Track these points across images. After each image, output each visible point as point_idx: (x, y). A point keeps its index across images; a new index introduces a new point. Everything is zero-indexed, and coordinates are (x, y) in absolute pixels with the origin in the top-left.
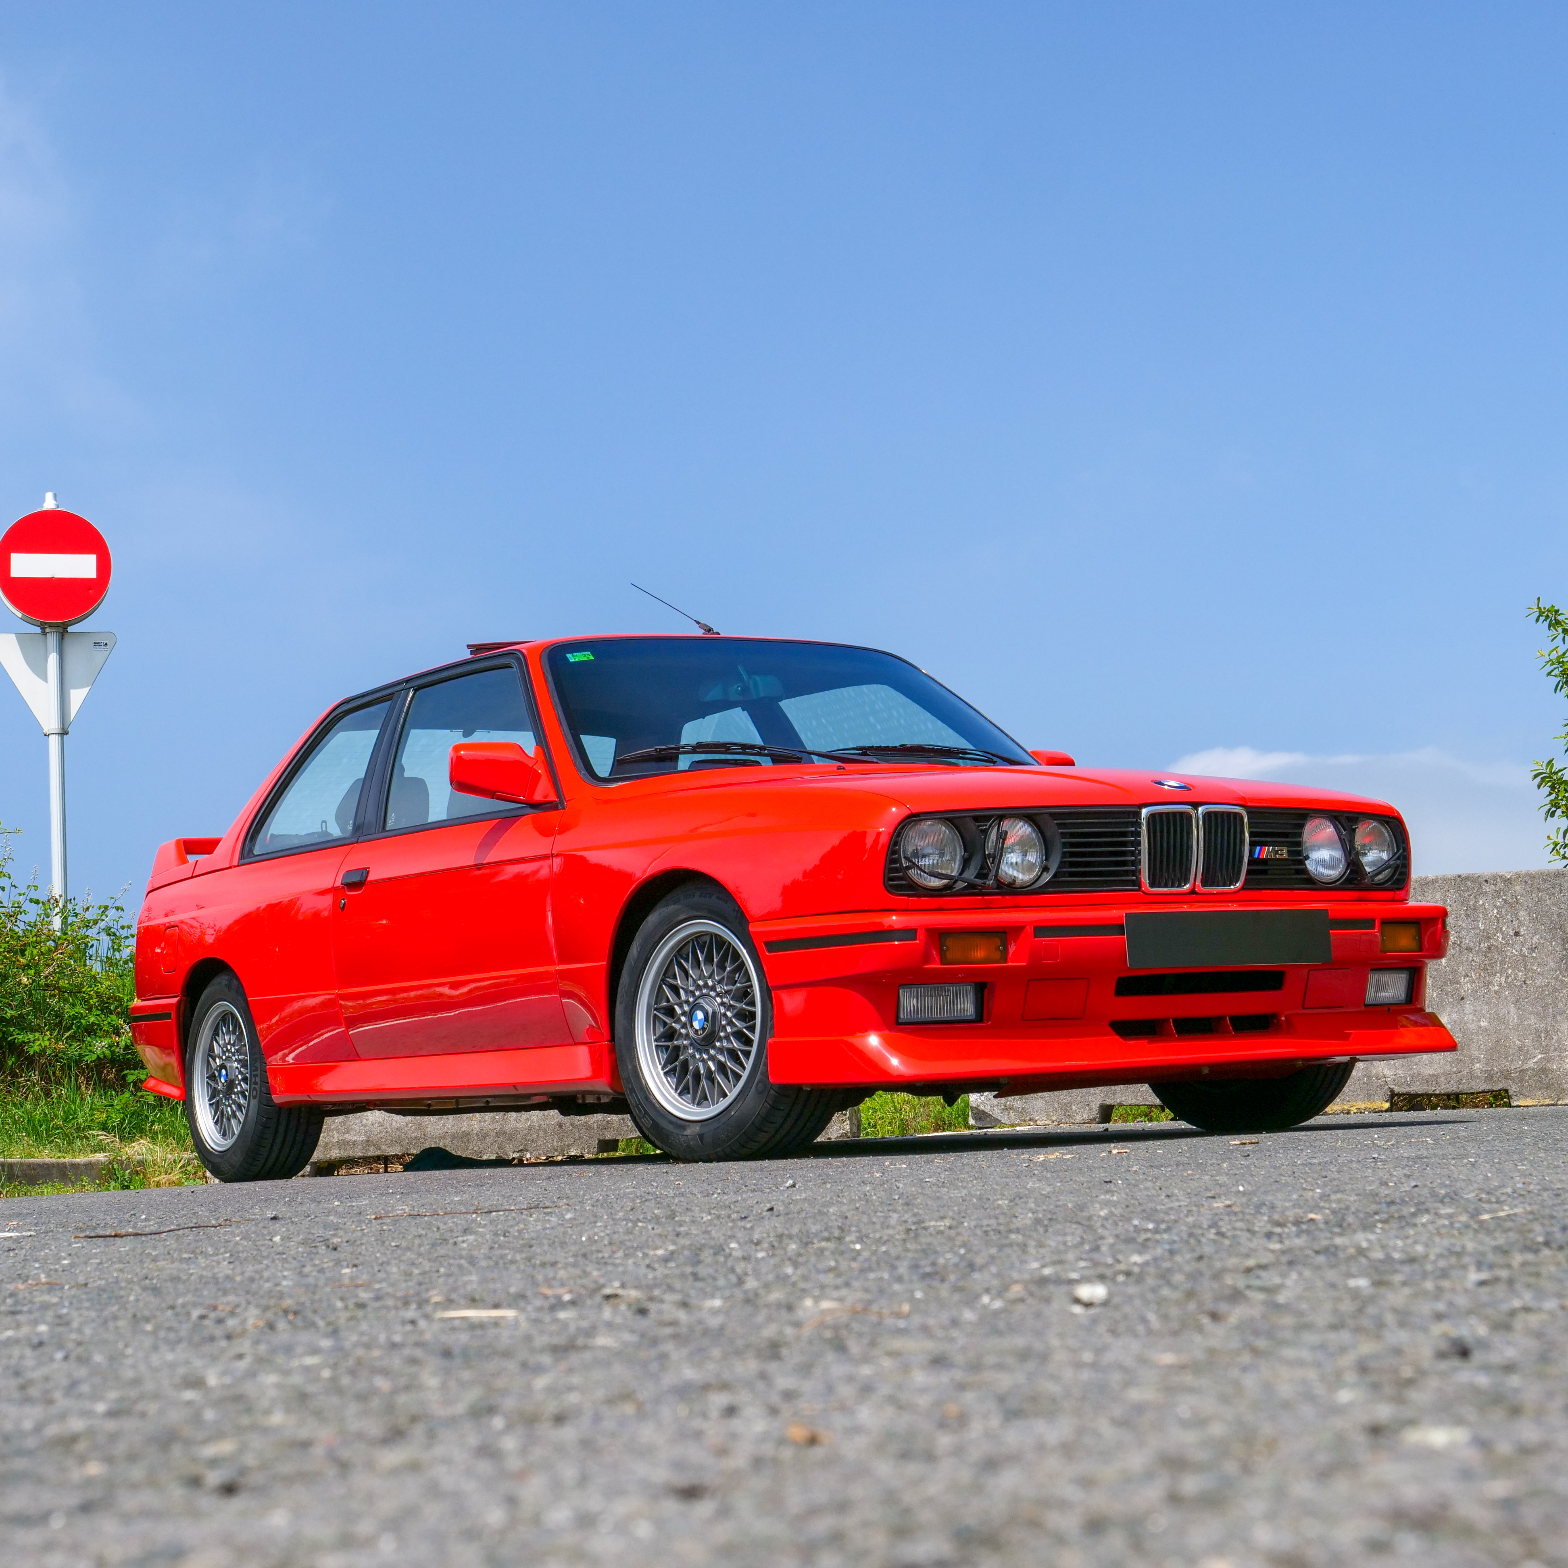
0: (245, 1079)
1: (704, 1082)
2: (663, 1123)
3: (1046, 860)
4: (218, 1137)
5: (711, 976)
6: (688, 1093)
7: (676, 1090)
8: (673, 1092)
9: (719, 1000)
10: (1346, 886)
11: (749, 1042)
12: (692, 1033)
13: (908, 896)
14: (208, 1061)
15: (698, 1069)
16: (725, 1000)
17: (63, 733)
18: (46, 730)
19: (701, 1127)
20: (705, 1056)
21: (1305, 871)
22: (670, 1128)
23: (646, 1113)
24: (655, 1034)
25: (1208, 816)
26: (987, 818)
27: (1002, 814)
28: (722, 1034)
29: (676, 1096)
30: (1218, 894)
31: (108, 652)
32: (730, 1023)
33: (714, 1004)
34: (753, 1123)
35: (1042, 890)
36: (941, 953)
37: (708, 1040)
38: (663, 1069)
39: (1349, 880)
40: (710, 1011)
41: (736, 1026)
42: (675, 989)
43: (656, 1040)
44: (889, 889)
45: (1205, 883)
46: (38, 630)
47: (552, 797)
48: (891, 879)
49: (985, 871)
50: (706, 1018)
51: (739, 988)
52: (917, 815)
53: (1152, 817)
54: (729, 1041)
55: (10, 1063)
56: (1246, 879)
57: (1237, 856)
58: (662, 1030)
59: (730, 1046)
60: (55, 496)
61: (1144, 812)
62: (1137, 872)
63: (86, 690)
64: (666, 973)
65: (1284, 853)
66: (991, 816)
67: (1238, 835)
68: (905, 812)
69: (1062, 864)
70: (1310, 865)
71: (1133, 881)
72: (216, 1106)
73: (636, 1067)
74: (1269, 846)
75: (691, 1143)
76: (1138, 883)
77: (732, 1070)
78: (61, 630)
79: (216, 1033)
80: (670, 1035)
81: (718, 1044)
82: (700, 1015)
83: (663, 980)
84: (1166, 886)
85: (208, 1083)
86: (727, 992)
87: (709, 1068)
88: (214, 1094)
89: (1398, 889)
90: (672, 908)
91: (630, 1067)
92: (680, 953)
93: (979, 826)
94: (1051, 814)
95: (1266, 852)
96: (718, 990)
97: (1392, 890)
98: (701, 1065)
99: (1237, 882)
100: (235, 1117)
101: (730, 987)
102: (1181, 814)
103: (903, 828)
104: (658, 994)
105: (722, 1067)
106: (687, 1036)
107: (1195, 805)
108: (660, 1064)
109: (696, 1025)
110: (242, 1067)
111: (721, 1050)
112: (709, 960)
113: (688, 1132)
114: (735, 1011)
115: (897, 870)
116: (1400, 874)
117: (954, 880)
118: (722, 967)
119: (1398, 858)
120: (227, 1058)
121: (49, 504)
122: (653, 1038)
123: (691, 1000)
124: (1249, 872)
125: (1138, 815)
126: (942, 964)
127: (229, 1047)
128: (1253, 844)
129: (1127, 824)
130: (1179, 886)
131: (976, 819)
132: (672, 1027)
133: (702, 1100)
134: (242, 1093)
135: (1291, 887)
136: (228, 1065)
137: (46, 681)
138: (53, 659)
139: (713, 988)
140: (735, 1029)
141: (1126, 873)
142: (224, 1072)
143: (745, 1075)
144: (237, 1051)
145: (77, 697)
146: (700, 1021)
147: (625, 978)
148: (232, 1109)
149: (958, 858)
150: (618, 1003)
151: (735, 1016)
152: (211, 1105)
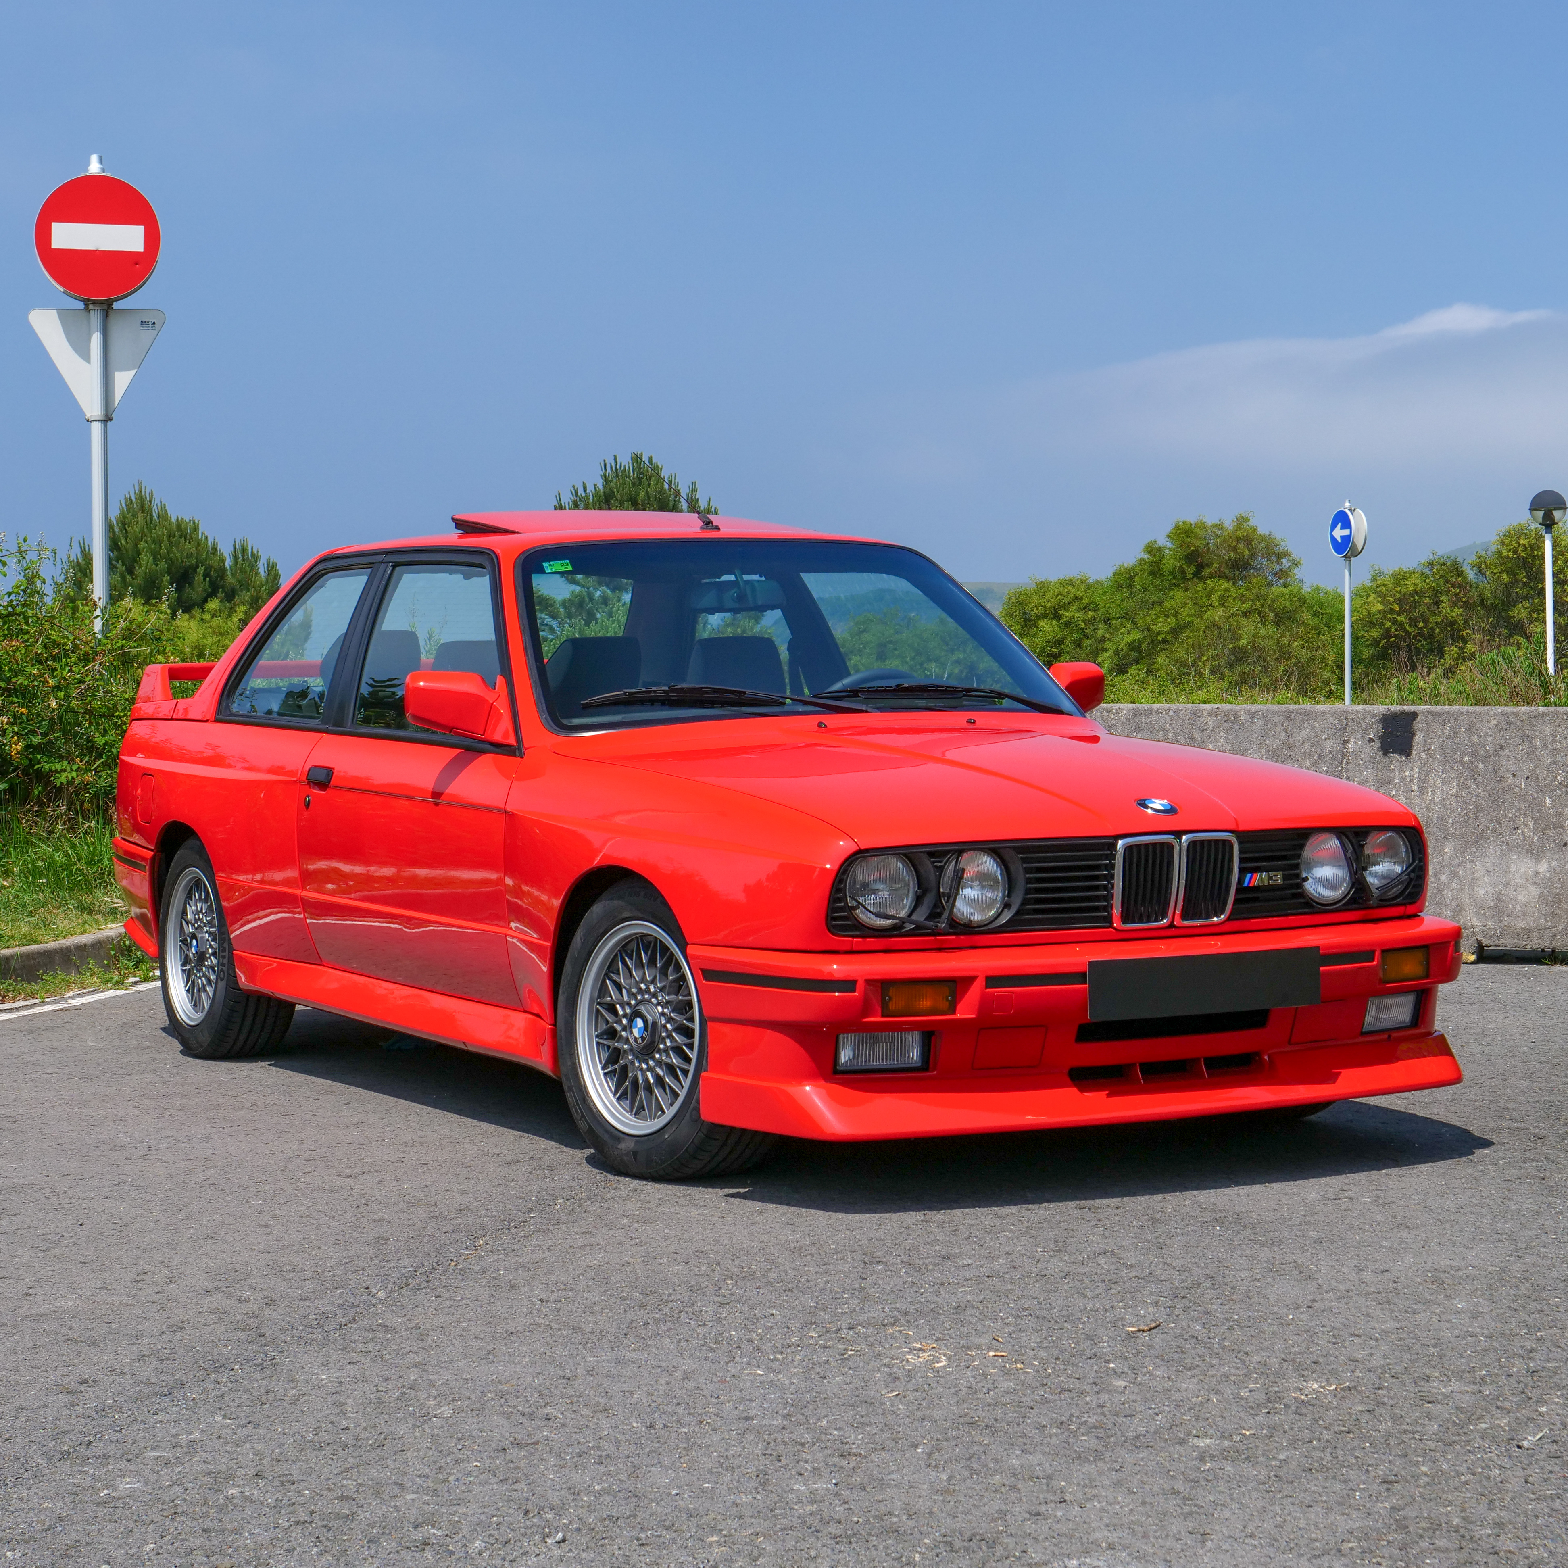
0: (214, 954)
1: (642, 1093)
2: (599, 1131)
3: (1009, 896)
4: (189, 1007)
5: (653, 982)
6: (627, 1098)
7: (615, 1094)
8: (611, 1096)
9: (660, 1009)
10: (1350, 907)
11: (688, 1060)
12: (631, 1040)
13: (853, 937)
14: (182, 924)
15: (636, 1077)
16: (665, 1010)
17: (107, 419)
18: (88, 415)
19: (636, 1142)
20: (644, 1066)
21: (1303, 895)
22: (606, 1137)
23: (583, 1116)
24: (596, 1030)
25: (1192, 844)
26: (944, 853)
27: (959, 849)
28: (662, 1046)
29: (614, 1100)
30: (1201, 926)
31: (156, 332)
32: (670, 1036)
33: (656, 1012)
34: (686, 1150)
35: (1001, 930)
36: (884, 1005)
37: (647, 1050)
38: (603, 1068)
39: (1353, 900)
40: (650, 1018)
41: (676, 1041)
42: (619, 987)
43: (597, 1036)
44: (832, 929)
45: (1184, 916)
46: (81, 305)
47: (512, 741)
48: (835, 919)
49: (939, 911)
50: (646, 1028)
51: (681, 1001)
52: (867, 850)
53: (1129, 849)
54: (668, 1056)
55: (37, 792)
56: (1232, 909)
57: (1224, 886)
58: (605, 1027)
59: (668, 1061)
60: (101, 160)
61: (1120, 843)
62: (1108, 908)
63: (132, 373)
64: (610, 968)
65: (1278, 877)
66: (948, 852)
67: (1226, 863)
68: (854, 848)
69: (1025, 902)
70: (1310, 887)
71: (1104, 917)
72: (188, 974)
73: (575, 1064)
74: (1262, 872)
75: (625, 1158)
76: (1109, 919)
77: (670, 1087)
78: (105, 307)
79: (189, 896)
80: (612, 1034)
81: (657, 1056)
82: (639, 1023)
83: (606, 974)
84: (1141, 921)
85: (181, 947)
86: (668, 1002)
87: (647, 1080)
88: (186, 961)
89: (1411, 903)
90: (616, 903)
91: (569, 1063)
92: (625, 949)
93: (934, 862)
94: (1014, 848)
95: (1258, 879)
96: (660, 998)
97: (1404, 904)
98: (639, 1073)
99: (1222, 914)
100: (205, 991)
101: (672, 997)
102: (1162, 844)
103: (849, 865)
104: (603, 991)
105: (660, 1081)
106: (627, 1041)
107: (1178, 834)
108: (600, 1062)
109: (636, 1032)
110: (213, 940)
111: (659, 1063)
112: (652, 962)
113: (622, 1146)
114: (676, 1025)
115: (841, 909)
116: (1414, 887)
117: (903, 921)
118: (664, 972)
119: (1412, 871)
120: (199, 927)
121: (94, 168)
122: (594, 1034)
123: (633, 1002)
124: (1236, 901)
125: (1114, 845)
126: (883, 1016)
127: (201, 916)
128: (1243, 871)
129: (1100, 857)
130: (1156, 920)
131: (931, 854)
132: (613, 1027)
133: (638, 1111)
134: (212, 967)
135: (1285, 913)
136: (199, 936)
137: (89, 363)
138: (96, 340)
139: (654, 995)
140: (675, 1044)
141: (1097, 909)
142: (194, 942)
143: (682, 1094)
144: (209, 922)
145: (122, 380)
146: (639, 1029)
147: (568, 968)
148: (202, 982)
149: (911, 894)
150: (560, 992)
151: (676, 1030)
152: (183, 971)
